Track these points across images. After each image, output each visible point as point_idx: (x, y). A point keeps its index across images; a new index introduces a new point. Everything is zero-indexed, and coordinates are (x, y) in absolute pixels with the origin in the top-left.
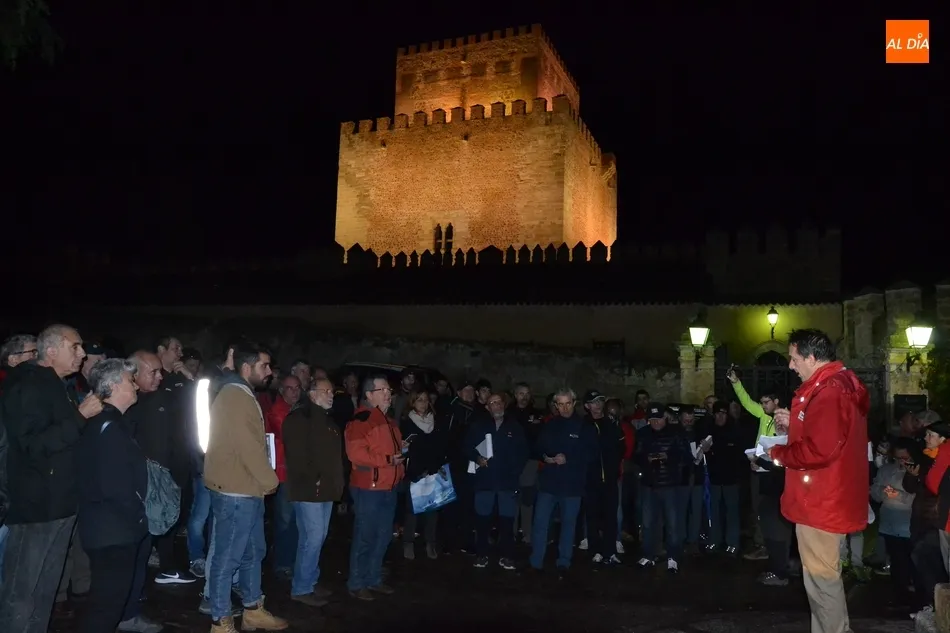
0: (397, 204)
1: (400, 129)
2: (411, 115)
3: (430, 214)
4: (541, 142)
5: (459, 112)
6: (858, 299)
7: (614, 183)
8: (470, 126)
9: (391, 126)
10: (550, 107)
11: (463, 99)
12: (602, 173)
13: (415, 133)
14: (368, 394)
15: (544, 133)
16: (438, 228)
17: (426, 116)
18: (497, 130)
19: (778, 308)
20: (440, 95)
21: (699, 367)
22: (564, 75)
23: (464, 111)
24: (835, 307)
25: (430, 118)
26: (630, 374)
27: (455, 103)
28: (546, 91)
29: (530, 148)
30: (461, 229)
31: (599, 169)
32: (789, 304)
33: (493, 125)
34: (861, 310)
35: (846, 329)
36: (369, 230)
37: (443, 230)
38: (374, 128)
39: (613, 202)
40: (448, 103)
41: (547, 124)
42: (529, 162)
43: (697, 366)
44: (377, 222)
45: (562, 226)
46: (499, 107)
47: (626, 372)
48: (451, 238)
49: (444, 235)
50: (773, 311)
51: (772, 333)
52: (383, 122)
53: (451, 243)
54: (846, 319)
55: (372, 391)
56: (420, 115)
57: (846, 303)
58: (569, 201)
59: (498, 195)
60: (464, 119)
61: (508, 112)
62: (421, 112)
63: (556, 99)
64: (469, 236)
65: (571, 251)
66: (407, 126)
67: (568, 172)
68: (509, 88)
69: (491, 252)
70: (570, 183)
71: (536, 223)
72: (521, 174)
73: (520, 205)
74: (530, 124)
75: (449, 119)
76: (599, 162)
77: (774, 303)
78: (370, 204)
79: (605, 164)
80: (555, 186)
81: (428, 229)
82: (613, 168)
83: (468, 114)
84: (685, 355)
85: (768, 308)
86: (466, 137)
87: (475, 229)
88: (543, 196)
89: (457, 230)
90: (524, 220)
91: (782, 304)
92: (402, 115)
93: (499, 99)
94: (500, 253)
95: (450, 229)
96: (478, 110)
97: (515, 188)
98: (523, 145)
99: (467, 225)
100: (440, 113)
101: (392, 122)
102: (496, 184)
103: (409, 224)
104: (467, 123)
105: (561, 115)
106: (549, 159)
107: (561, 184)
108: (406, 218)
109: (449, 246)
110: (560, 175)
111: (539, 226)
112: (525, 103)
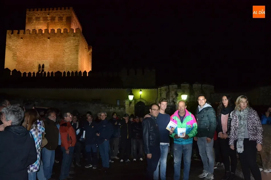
0: (26, 57)
1: (27, 34)
2: (31, 30)
3: (37, 61)
4: (72, 41)
5: (47, 30)
6: (162, 88)
7: (91, 54)
8: (50, 35)
9: (24, 33)
10: (75, 32)
11: (48, 27)
12: (88, 51)
13: (32, 36)
14: (65, 117)
15: (73, 39)
16: (40, 65)
17: (36, 31)
18: (58, 37)
19: (142, 90)
20: (40, 25)
21: (131, 106)
22: (78, 23)
23: (48, 30)
24: (156, 90)
25: (37, 32)
26: (111, 108)
27: (46, 28)
28: (73, 27)
29: (68, 43)
30: (47, 66)
31: (87, 50)
32: (145, 89)
33: (57, 35)
34: (163, 90)
35: (159, 95)
36: (17, 65)
37: (41, 66)
38: (18, 33)
39: (91, 60)
40: (43, 28)
41: (74, 36)
42: (68, 47)
43: (130, 106)
44: (19, 62)
45: (77, 66)
46: (59, 30)
47: (110, 108)
48: (44, 68)
49: (41, 67)
50: (141, 91)
51: (140, 96)
52: (22, 31)
53: (44, 70)
54: (159, 93)
55: (66, 117)
56: (34, 30)
57: (159, 89)
58: (79, 59)
59: (58, 56)
60: (48, 32)
61: (62, 32)
62: (34, 29)
63: (76, 29)
64: (49, 68)
65: (82, 73)
66: (30, 33)
67: (80, 50)
68: (62, 25)
69: (59, 73)
70: (80, 53)
71: (70, 65)
72: (66, 50)
73: (65, 59)
74: (69, 36)
75: (43, 32)
76: (87, 48)
77: (141, 88)
78: (17, 57)
79: (89, 49)
80: (76, 54)
81: (36, 65)
82: (91, 50)
83: (50, 31)
84: (127, 103)
85: (140, 90)
86: (49, 38)
87: (51, 66)
88: (72, 57)
89: (45, 66)
90: (66, 64)
91: (143, 89)
92: (28, 30)
93: (59, 28)
94: (61, 73)
95: (43, 65)
96: (53, 30)
97: (64, 54)
98: (66, 42)
99: (49, 64)
100: (41, 30)
101: (25, 32)
102: (57, 53)
103: (30, 63)
104: (49, 34)
105: (78, 34)
106: (74, 46)
107: (77, 54)
108: (29, 61)
109: (43, 70)
110: (77, 51)
111: (71, 66)
112: (67, 30)
